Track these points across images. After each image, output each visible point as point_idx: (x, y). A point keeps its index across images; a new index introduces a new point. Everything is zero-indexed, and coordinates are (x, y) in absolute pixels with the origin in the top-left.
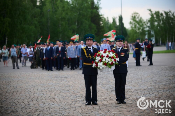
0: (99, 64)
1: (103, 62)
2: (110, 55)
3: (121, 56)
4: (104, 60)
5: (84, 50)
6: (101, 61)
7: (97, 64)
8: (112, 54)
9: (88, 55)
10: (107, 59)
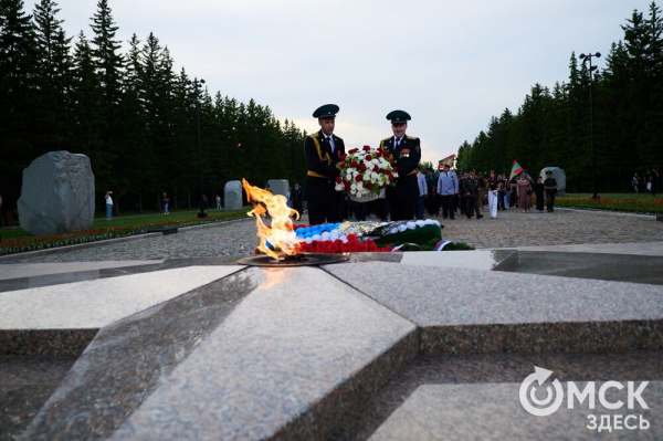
0: (353, 187)
1: (364, 182)
2: (380, 166)
3: (401, 156)
4: (366, 177)
5: (316, 141)
6: (359, 178)
7: (348, 184)
8: (385, 164)
9: (323, 155)
10: (375, 175)
